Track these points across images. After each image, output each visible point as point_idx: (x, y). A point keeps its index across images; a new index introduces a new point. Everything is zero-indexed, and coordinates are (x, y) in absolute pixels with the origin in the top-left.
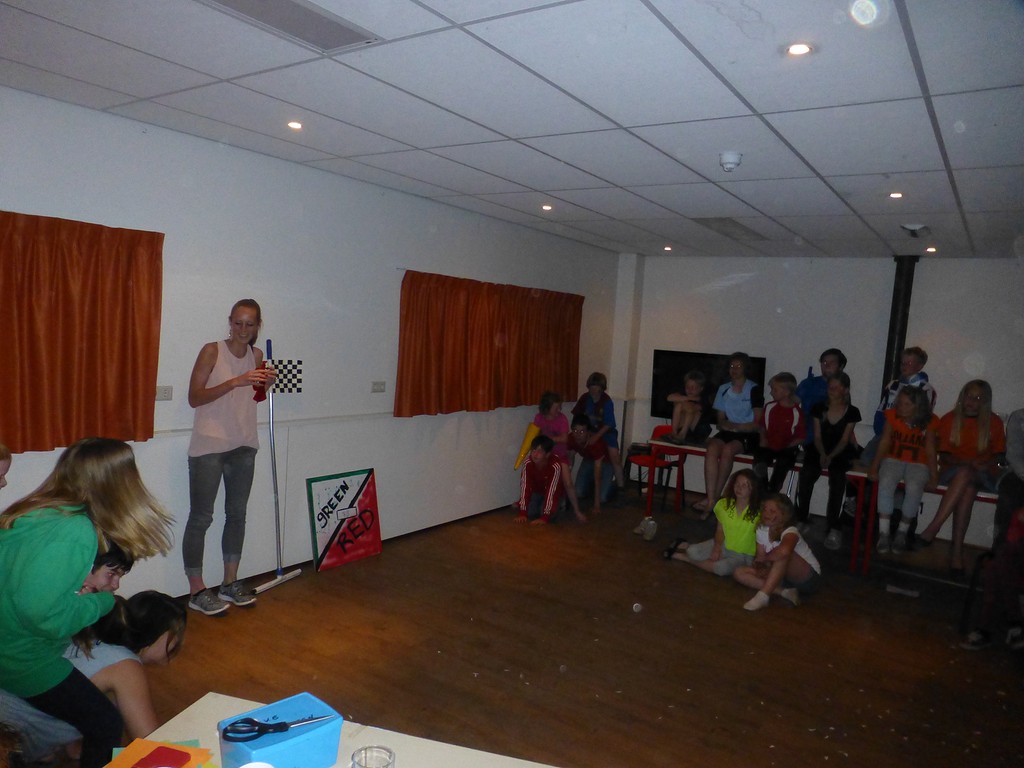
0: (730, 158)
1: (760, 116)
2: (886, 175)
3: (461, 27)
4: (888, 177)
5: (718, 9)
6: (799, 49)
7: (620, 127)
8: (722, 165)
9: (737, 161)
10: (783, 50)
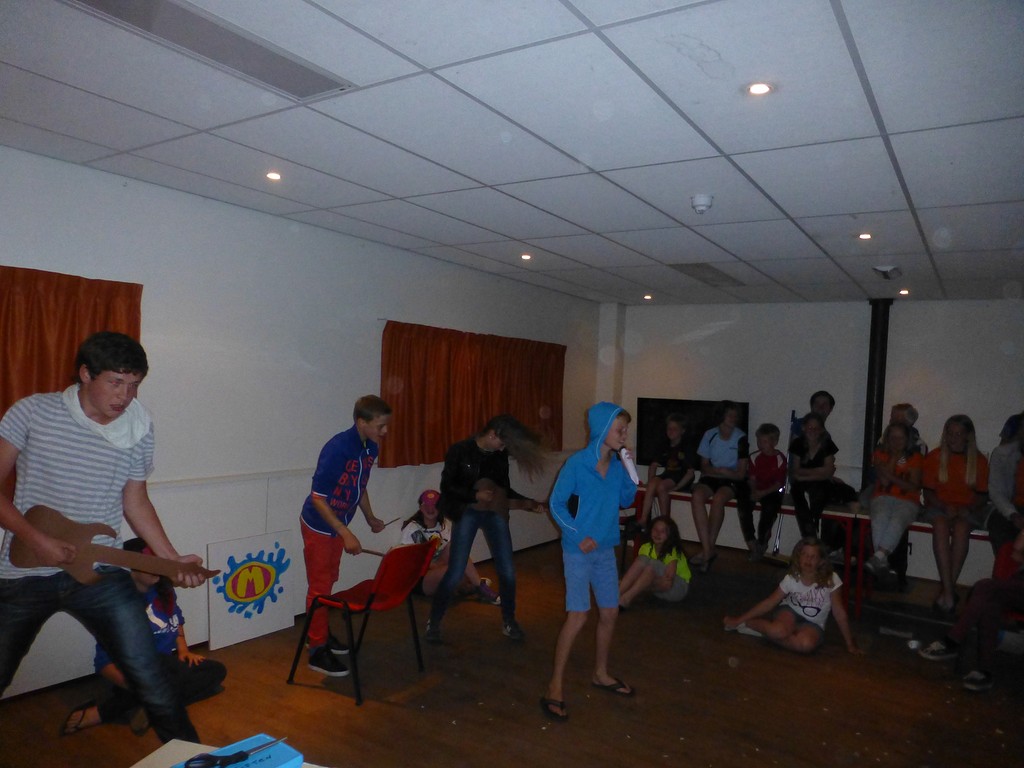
0: (702, 201)
1: (728, 157)
2: (853, 216)
3: (432, 72)
4: (855, 218)
5: (679, 50)
6: (759, 89)
7: (592, 171)
8: (694, 207)
9: (708, 203)
10: (744, 90)
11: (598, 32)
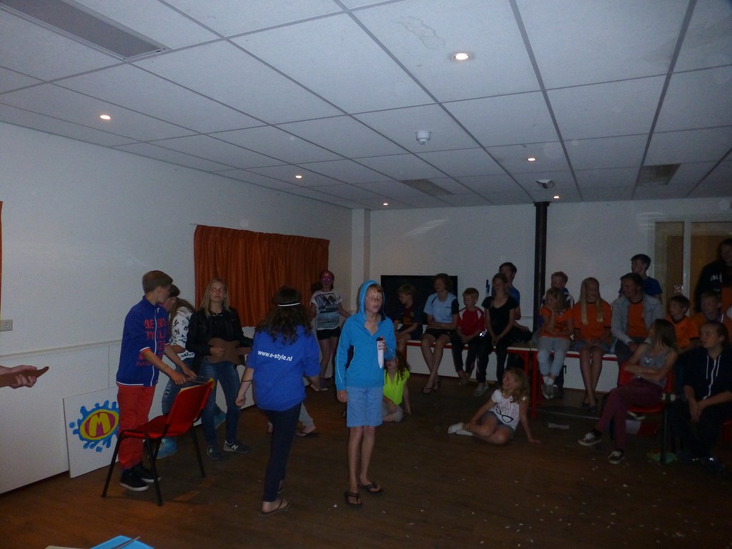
0: (423, 135)
1: (440, 104)
2: (524, 145)
3: (228, 39)
4: (525, 147)
5: (407, 27)
6: (462, 57)
7: (346, 114)
8: (417, 140)
9: (428, 137)
10: (452, 57)
11: (350, 13)
